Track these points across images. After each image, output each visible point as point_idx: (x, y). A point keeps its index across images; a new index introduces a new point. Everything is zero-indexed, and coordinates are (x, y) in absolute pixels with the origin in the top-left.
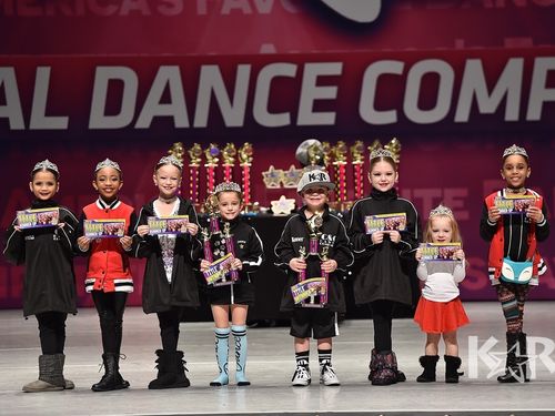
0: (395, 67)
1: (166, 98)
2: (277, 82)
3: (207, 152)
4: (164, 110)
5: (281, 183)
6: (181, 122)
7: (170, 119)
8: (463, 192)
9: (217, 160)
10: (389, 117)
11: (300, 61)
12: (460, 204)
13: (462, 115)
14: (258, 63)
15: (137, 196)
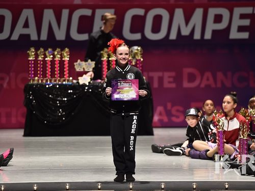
0: (140, 12)
1: (26, 25)
2: (82, 18)
3: (47, 53)
4: (25, 31)
5: (84, 69)
6: (34, 37)
7: (28, 36)
8: (173, 74)
9: (52, 56)
10: (138, 36)
11: (94, 8)
12: (171, 80)
13: (173, 36)
14: (73, 8)
15: (11, 74)
